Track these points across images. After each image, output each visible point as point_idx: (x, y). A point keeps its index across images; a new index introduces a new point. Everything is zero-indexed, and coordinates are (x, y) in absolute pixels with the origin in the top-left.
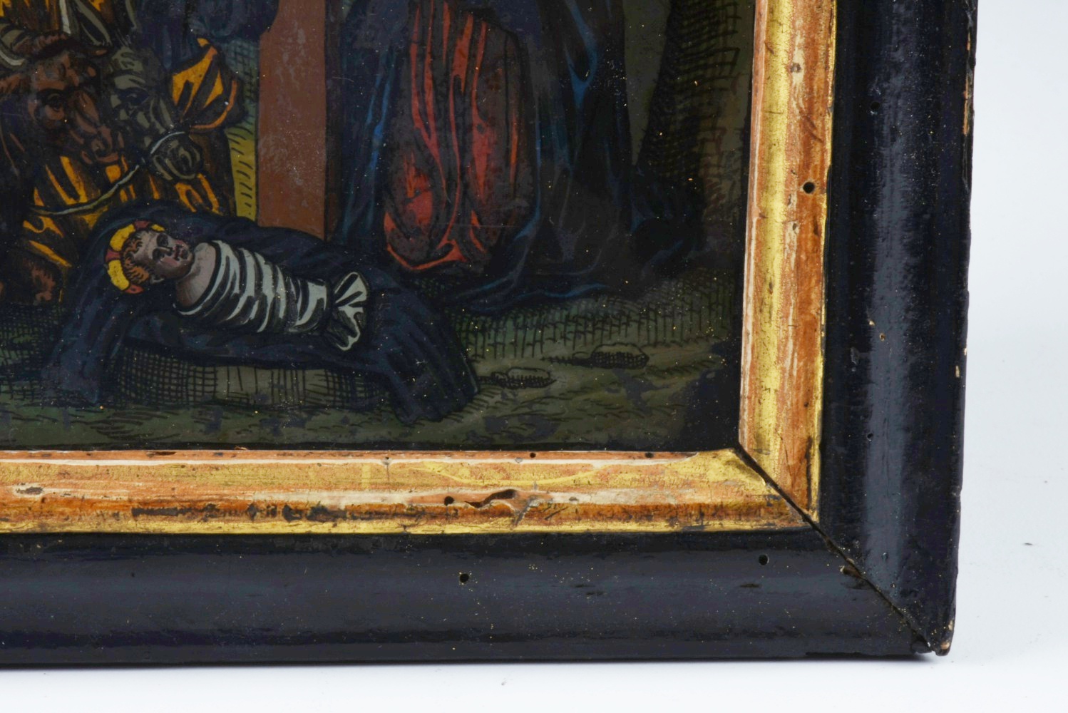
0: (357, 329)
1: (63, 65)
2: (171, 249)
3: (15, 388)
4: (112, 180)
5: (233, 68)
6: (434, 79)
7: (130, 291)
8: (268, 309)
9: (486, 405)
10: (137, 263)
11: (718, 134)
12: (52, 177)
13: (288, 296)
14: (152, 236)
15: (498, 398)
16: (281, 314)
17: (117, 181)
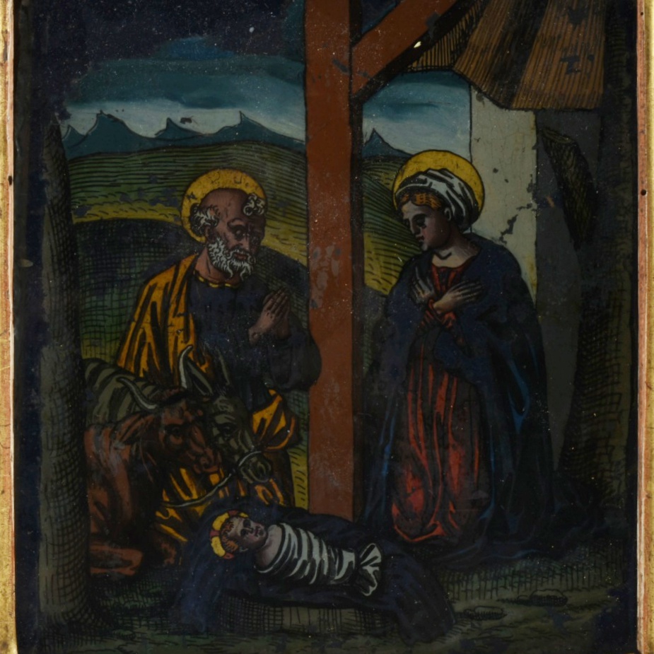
0: (375, 582)
1: (182, 409)
2: (252, 529)
3: (151, 623)
4: (213, 484)
5: (292, 409)
6: (423, 415)
7: (227, 558)
8: (317, 568)
9: (460, 631)
10: (231, 539)
11: (609, 449)
12: (175, 483)
13: (330, 559)
14: (240, 521)
15: (469, 627)
16: (325, 572)
17: (216, 485)
